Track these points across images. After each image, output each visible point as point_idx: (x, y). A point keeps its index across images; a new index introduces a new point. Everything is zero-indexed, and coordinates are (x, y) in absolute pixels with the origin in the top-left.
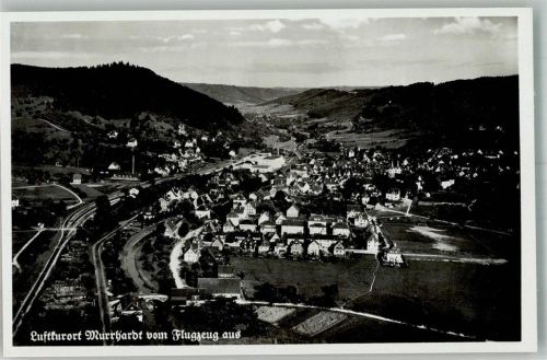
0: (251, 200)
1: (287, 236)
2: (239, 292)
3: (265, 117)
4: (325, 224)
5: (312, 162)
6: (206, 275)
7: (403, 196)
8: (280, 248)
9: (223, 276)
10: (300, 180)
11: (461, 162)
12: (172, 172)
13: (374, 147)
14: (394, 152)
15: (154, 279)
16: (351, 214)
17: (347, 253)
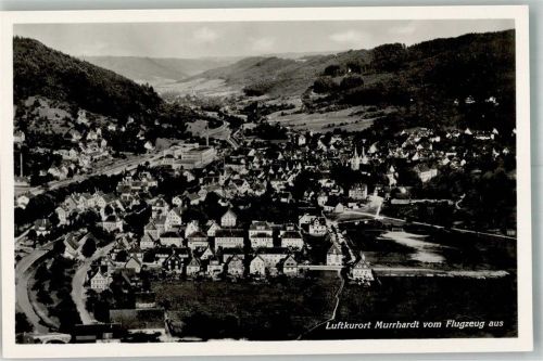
0: (176, 206)
1: (223, 251)
2: (163, 326)
3: (188, 97)
4: (270, 233)
5: (252, 153)
6: (120, 306)
7: (371, 192)
8: (215, 267)
9: (142, 306)
10: (236, 177)
11: (444, 146)
12: (71, 174)
13: (331, 130)
14: (358, 136)
15: (52, 313)
16: (304, 219)
17: (301, 271)
